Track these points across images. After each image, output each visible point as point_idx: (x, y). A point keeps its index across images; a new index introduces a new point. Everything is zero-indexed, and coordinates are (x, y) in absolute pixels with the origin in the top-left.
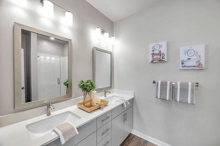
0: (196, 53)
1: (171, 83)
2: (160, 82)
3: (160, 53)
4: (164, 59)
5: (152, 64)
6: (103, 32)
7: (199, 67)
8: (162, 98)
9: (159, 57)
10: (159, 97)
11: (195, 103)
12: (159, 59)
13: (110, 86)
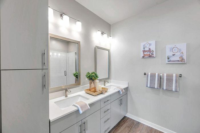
0: (179, 50)
1: (158, 75)
2: (149, 73)
3: (150, 50)
4: (153, 55)
5: (143, 59)
6: (102, 33)
7: (182, 61)
8: (152, 86)
9: (149, 53)
10: (149, 86)
11: (178, 90)
12: (149, 55)
13: (108, 77)
